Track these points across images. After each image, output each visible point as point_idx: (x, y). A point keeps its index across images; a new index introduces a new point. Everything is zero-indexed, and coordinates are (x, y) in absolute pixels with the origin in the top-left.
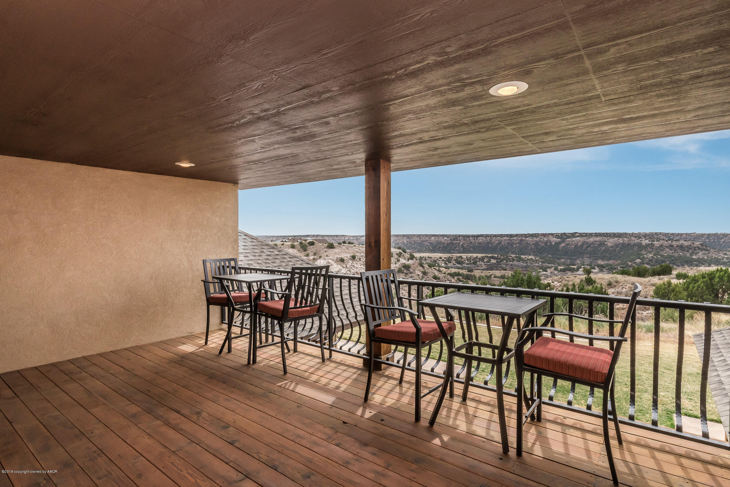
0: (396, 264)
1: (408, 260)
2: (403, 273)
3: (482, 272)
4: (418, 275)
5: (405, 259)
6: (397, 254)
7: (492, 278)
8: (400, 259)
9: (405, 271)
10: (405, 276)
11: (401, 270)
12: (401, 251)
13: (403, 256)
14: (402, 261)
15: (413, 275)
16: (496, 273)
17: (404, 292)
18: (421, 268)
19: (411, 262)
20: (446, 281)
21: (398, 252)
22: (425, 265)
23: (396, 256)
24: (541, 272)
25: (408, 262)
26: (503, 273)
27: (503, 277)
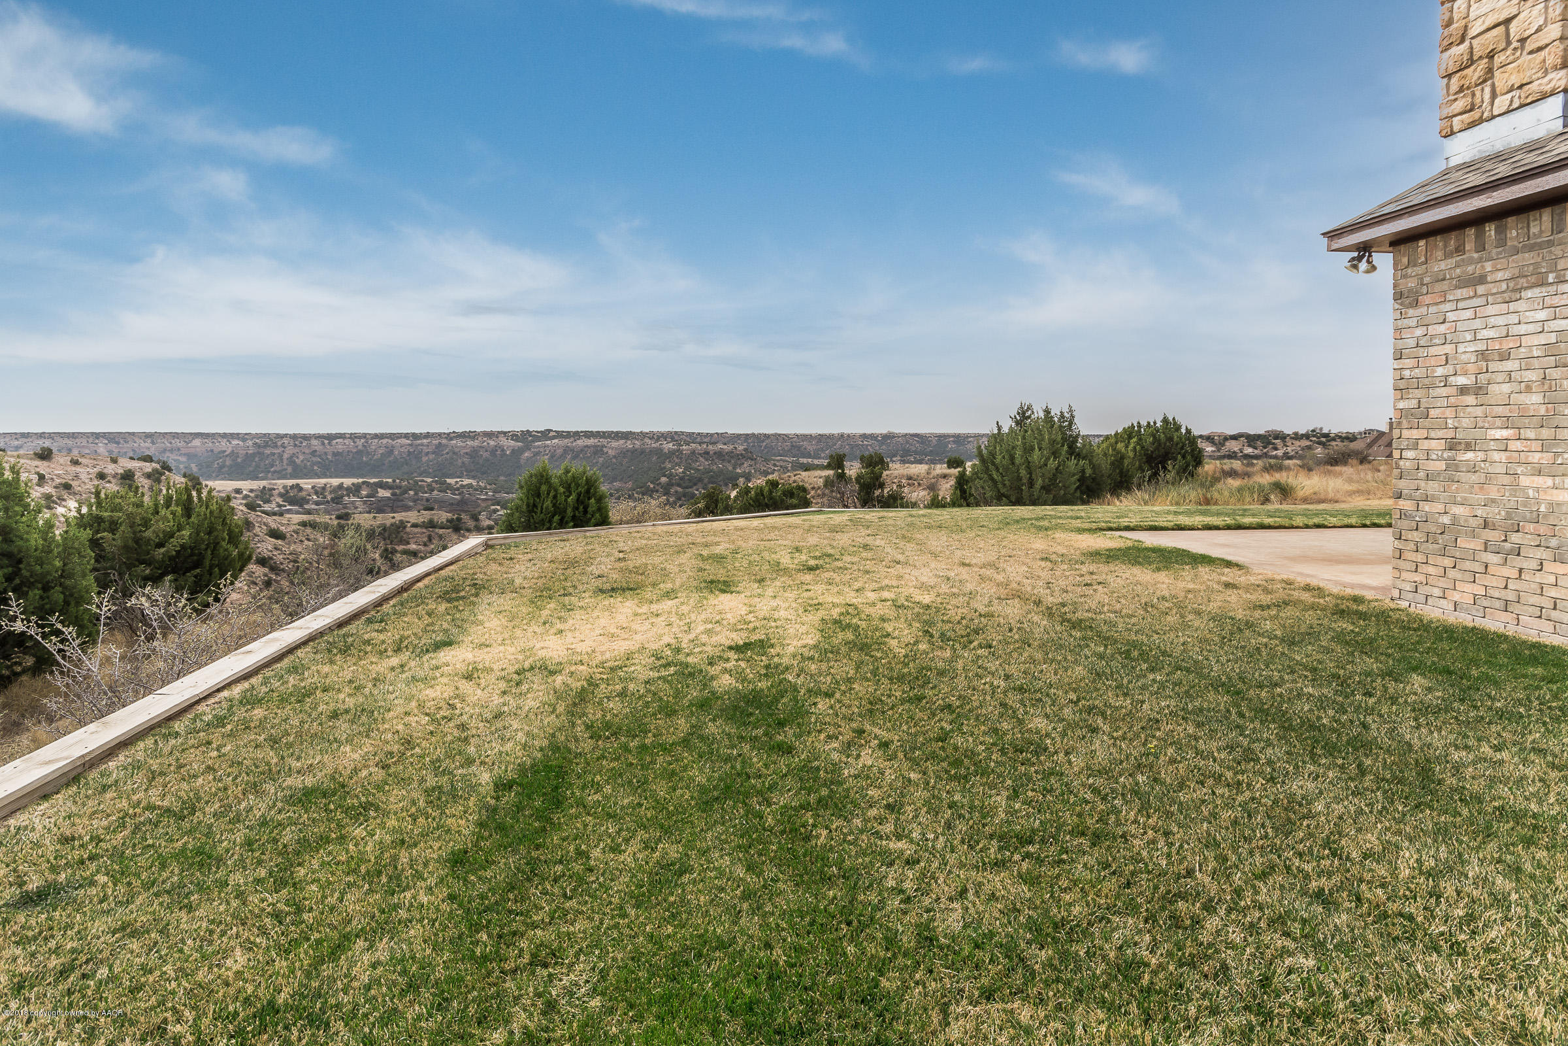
3: (375, 517)
6: (148, 476)
7: (408, 530)
12: (155, 465)
16: (408, 517)
23: (147, 482)
24: (498, 511)
26: (426, 516)
27: (431, 525)
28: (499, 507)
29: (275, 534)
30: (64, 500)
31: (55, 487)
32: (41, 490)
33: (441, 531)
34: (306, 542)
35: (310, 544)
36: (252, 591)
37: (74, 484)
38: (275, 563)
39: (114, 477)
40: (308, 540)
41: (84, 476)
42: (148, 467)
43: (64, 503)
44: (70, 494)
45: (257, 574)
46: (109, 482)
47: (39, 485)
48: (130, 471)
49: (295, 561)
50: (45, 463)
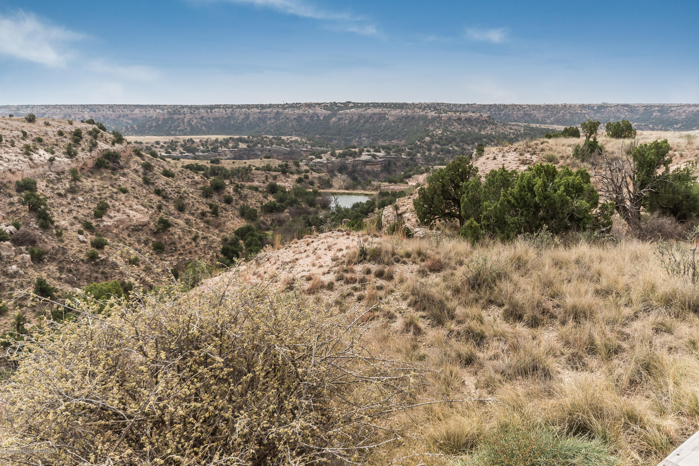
0: (91, 151)
1: (113, 144)
2: (107, 168)
3: (233, 162)
4: (136, 171)
5: (106, 141)
6: (90, 133)
7: (253, 171)
8: (98, 142)
9: (111, 164)
10: (112, 173)
11: (104, 162)
12: (95, 126)
13: (102, 136)
14: (102, 146)
15: (126, 171)
16: (254, 162)
17: (117, 204)
18: (138, 158)
19: (118, 147)
20: (184, 178)
21: (91, 129)
22: (144, 153)
23: (89, 137)
24: (313, 159)
25: (114, 148)
26: (266, 161)
27: (268, 168)
28: (314, 157)
29: (167, 174)
30: (37, 149)
31: (33, 141)
32: (24, 142)
33: (274, 173)
34: (187, 180)
35: (190, 180)
36: (150, 212)
37: (44, 138)
38: (166, 193)
39: (70, 134)
40: (188, 177)
41: (50, 134)
42: (90, 127)
43: (37, 151)
44: (41, 145)
45: (154, 201)
46: (66, 137)
47: (23, 139)
48: (79, 130)
49: (179, 193)
50: (30, 124)
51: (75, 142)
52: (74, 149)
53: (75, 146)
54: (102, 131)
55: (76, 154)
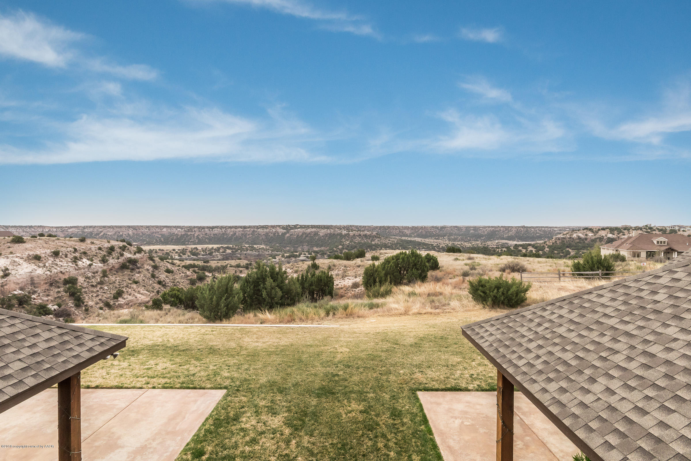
0: (118, 258)
1: (135, 254)
2: (128, 268)
3: (218, 262)
4: (148, 270)
5: (130, 253)
6: (120, 248)
7: (228, 268)
8: (124, 253)
9: (131, 266)
10: (131, 272)
11: (126, 265)
12: (125, 244)
13: (128, 249)
14: (127, 255)
15: (141, 270)
16: (231, 262)
17: (130, 290)
18: (151, 262)
19: (138, 256)
20: (180, 273)
21: (121, 245)
22: (155, 259)
23: (119, 250)
25: (135, 256)
26: (238, 261)
27: (238, 266)
28: (271, 258)
29: (168, 271)
30: (82, 259)
31: (81, 253)
32: (74, 255)
33: (241, 269)
34: (182, 274)
35: (183, 274)
36: (151, 295)
37: (88, 252)
38: (166, 283)
39: (107, 248)
40: (183, 273)
41: (93, 249)
42: (121, 244)
43: (82, 260)
44: (85, 256)
45: (156, 288)
46: (103, 251)
47: (74, 253)
48: (113, 246)
49: (174, 282)
50: (81, 243)
51: (109, 254)
52: (107, 258)
53: (108, 256)
54: (128, 246)
55: (107, 261)
